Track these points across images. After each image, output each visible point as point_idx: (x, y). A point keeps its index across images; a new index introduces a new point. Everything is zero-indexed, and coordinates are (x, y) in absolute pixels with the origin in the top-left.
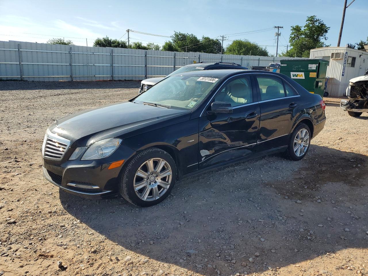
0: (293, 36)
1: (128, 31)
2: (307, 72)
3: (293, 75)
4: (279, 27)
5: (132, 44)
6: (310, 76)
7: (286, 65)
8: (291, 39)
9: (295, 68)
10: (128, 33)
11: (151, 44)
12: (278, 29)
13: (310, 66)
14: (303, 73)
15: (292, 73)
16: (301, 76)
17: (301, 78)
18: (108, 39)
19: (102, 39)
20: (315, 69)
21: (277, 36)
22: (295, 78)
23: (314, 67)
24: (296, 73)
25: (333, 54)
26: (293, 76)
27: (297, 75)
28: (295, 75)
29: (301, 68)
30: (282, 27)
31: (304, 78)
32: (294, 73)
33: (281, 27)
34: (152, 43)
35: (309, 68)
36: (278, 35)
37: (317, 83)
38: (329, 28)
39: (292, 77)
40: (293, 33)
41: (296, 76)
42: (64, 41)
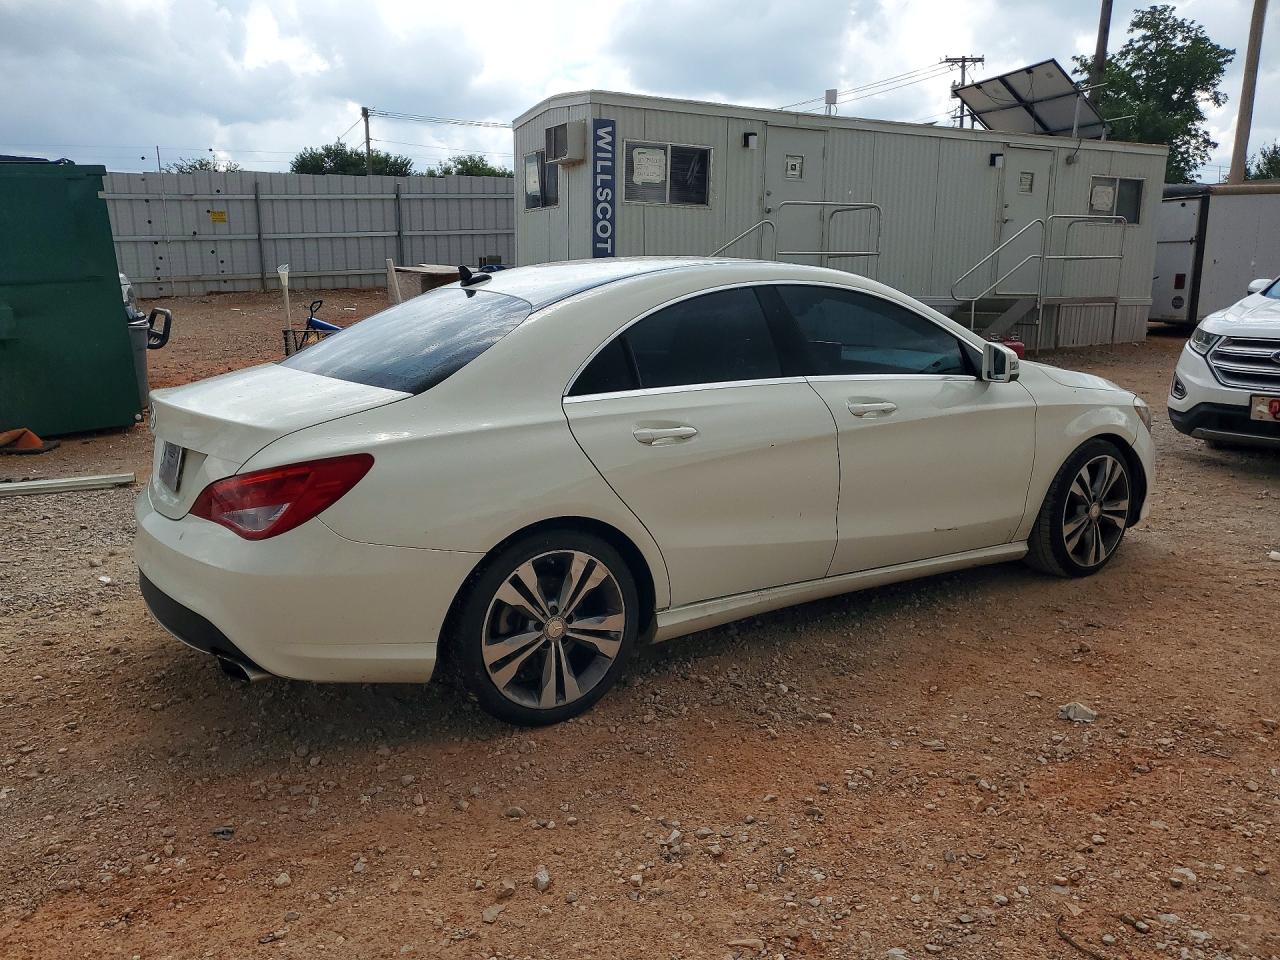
4: (964, 60)
5: (452, 164)
12: (963, 67)
25: (549, 135)
30: (981, 60)
33: (975, 60)
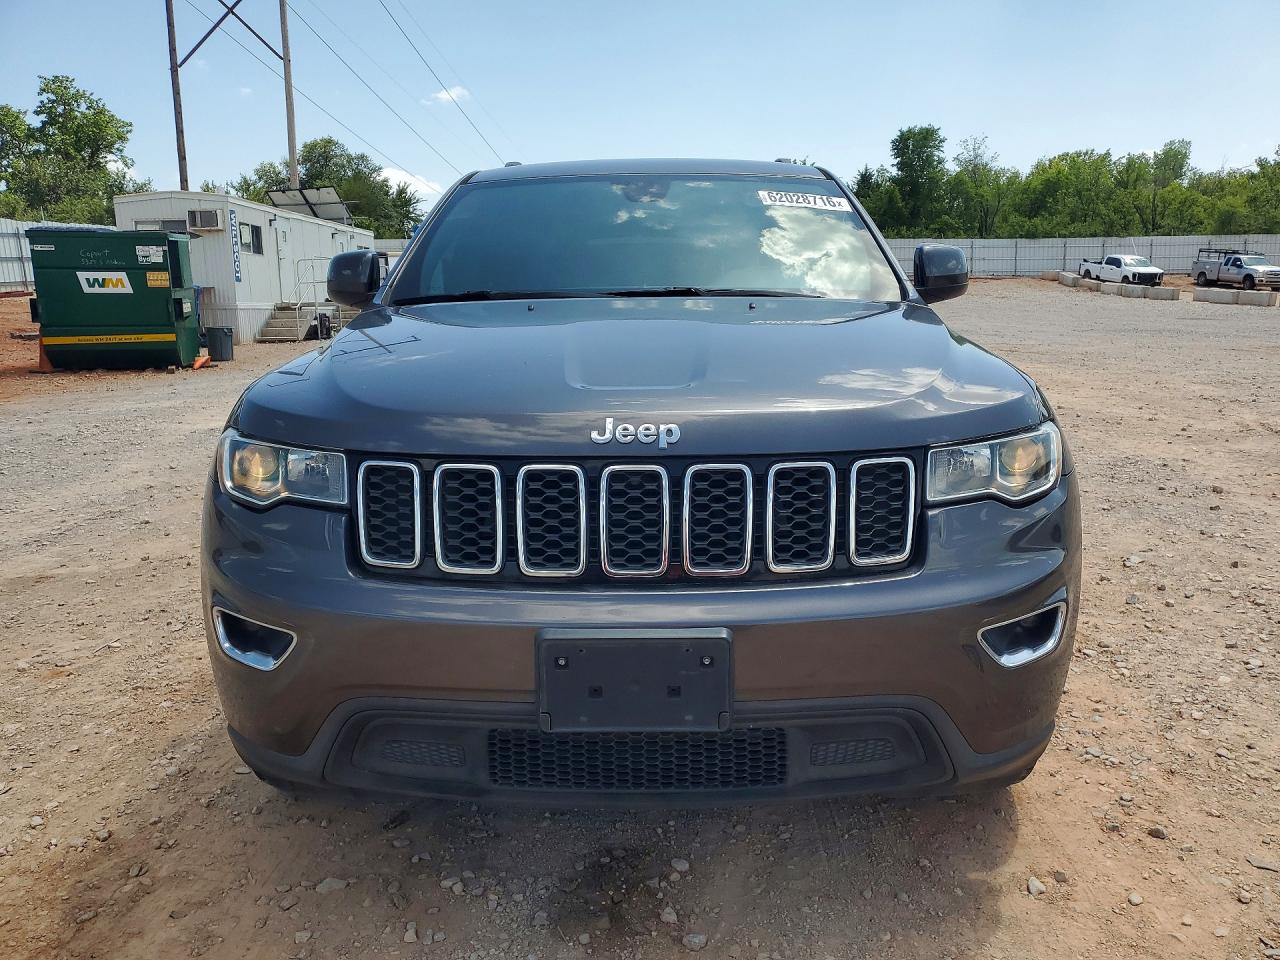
2: (137, 271)
3: (88, 280)
6: (151, 284)
7: (51, 248)
9: (89, 259)
13: (140, 250)
14: (123, 275)
15: (82, 276)
16: (119, 283)
17: (119, 290)
20: (160, 260)
22: (97, 290)
23: (155, 254)
24: (100, 275)
25: (193, 214)
26: (91, 285)
27: (104, 280)
28: (96, 280)
29: (113, 258)
31: (128, 289)
32: (92, 275)
35: (140, 259)
37: (179, 303)
38: (130, 128)
39: (87, 289)
41: (102, 285)
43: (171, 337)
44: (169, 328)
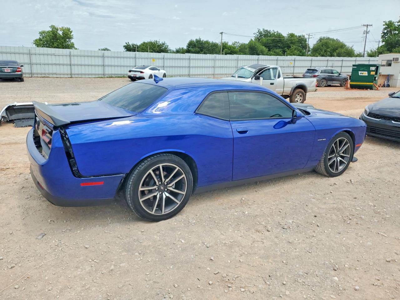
0: (386, 31)
1: (222, 33)
2: (369, 72)
6: (371, 74)
7: (356, 67)
8: (383, 34)
9: (362, 69)
10: (222, 35)
11: (236, 42)
12: (367, 27)
14: (367, 72)
15: (360, 72)
16: (365, 74)
17: (365, 75)
18: (200, 40)
19: (195, 40)
20: (374, 70)
21: (366, 34)
22: (361, 75)
23: (373, 68)
24: (362, 72)
25: (394, 58)
26: (360, 74)
29: (365, 69)
31: (367, 75)
32: (361, 72)
33: (370, 25)
34: (238, 42)
35: (370, 69)
36: (367, 32)
37: (375, 77)
39: (360, 75)
40: (385, 29)
42: (159, 42)
43: (372, 84)
44: (372, 82)
